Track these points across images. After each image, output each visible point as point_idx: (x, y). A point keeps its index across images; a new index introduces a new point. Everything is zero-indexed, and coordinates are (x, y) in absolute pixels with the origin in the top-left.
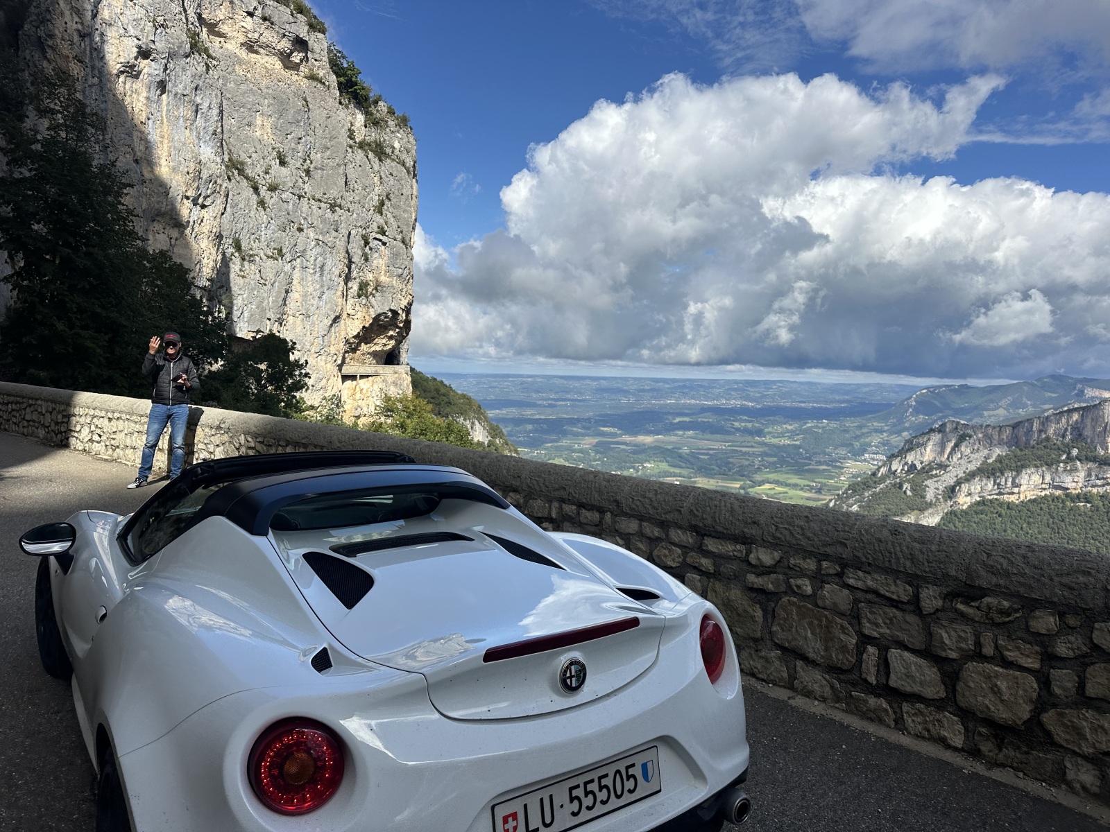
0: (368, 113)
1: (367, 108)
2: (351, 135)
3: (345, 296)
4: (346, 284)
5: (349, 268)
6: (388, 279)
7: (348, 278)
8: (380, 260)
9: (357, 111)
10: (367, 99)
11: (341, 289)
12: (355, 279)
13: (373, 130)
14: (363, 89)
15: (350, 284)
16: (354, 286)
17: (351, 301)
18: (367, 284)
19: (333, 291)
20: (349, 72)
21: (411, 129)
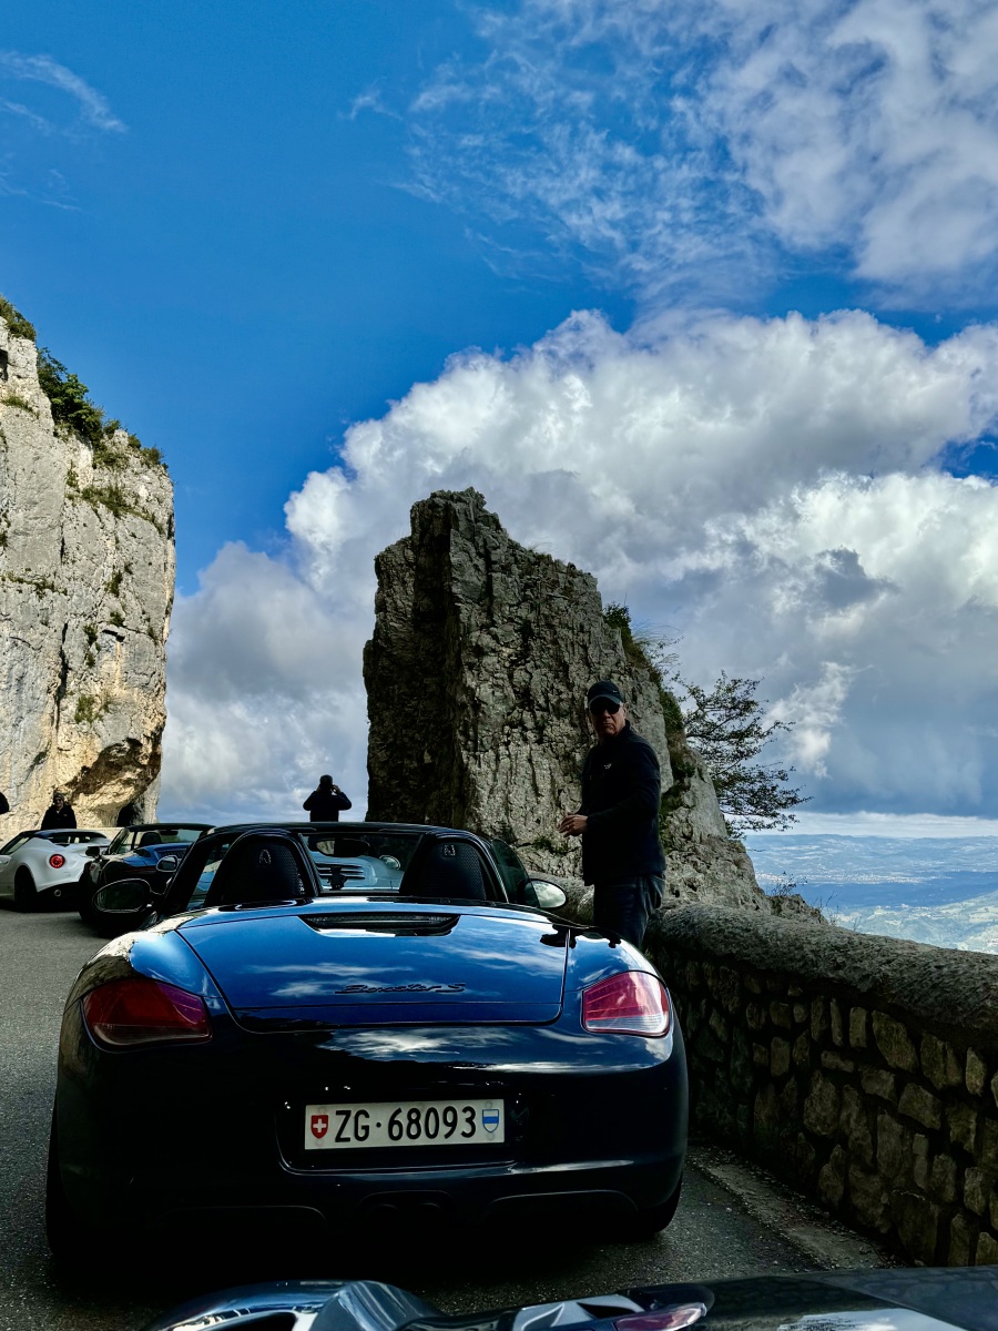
0: (98, 447)
1: (97, 440)
2: (71, 480)
3: (55, 721)
4: (58, 703)
5: (63, 678)
6: (124, 692)
7: (61, 693)
8: (112, 664)
9: (81, 445)
10: (96, 426)
11: (49, 710)
12: (72, 694)
13: (106, 471)
14: (90, 414)
15: (63, 703)
16: (70, 705)
17: (64, 728)
18: (91, 701)
19: (37, 715)
20: (70, 391)
21: (166, 467)
